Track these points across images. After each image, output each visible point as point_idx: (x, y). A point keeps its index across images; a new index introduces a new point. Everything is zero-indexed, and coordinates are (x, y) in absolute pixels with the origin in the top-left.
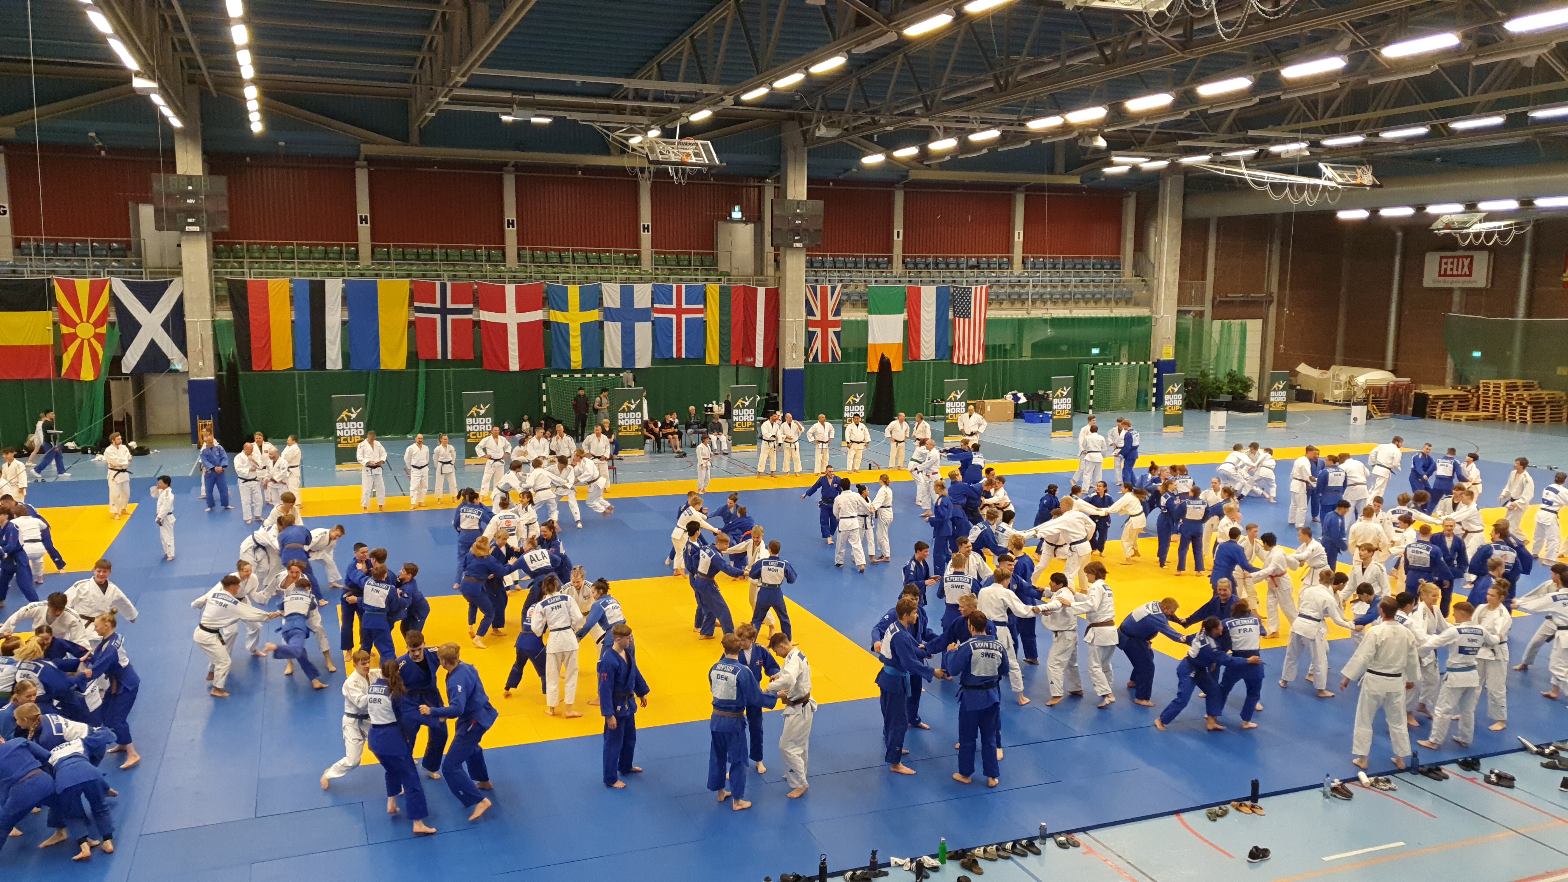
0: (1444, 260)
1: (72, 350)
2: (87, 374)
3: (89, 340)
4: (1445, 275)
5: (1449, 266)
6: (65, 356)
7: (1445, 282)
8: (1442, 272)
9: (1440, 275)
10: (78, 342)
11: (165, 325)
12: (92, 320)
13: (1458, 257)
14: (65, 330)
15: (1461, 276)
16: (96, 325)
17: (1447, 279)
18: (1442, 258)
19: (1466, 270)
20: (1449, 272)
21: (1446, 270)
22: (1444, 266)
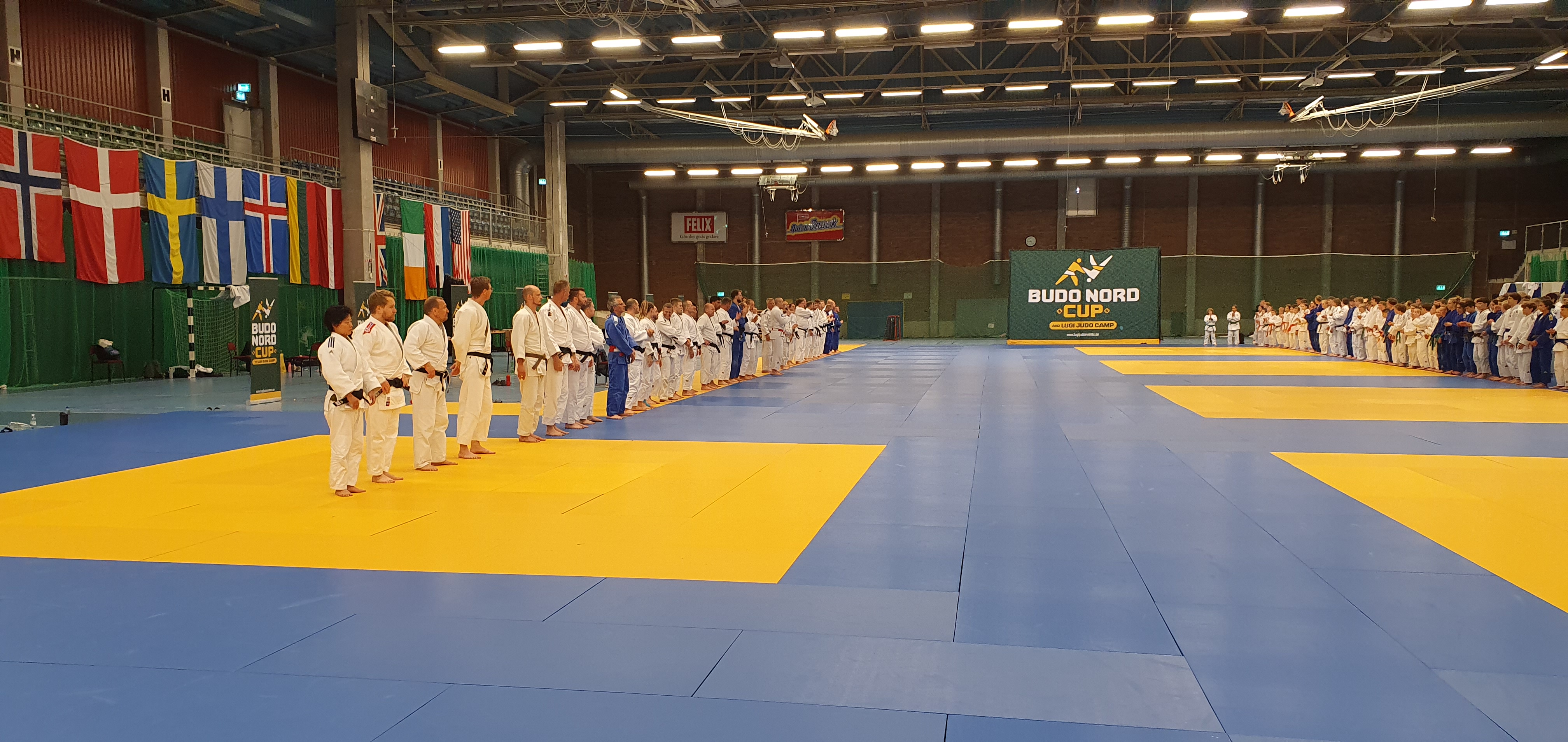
0: (688, 220)
4: (691, 231)
5: (694, 225)
7: (691, 237)
8: (688, 230)
9: (686, 232)
13: (701, 217)
15: (705, 232)
17: (693, 234)
18: (686, 218)
19: (708, 227)
20: (694, 229)
21: (690, 227)
22: (688, 225)
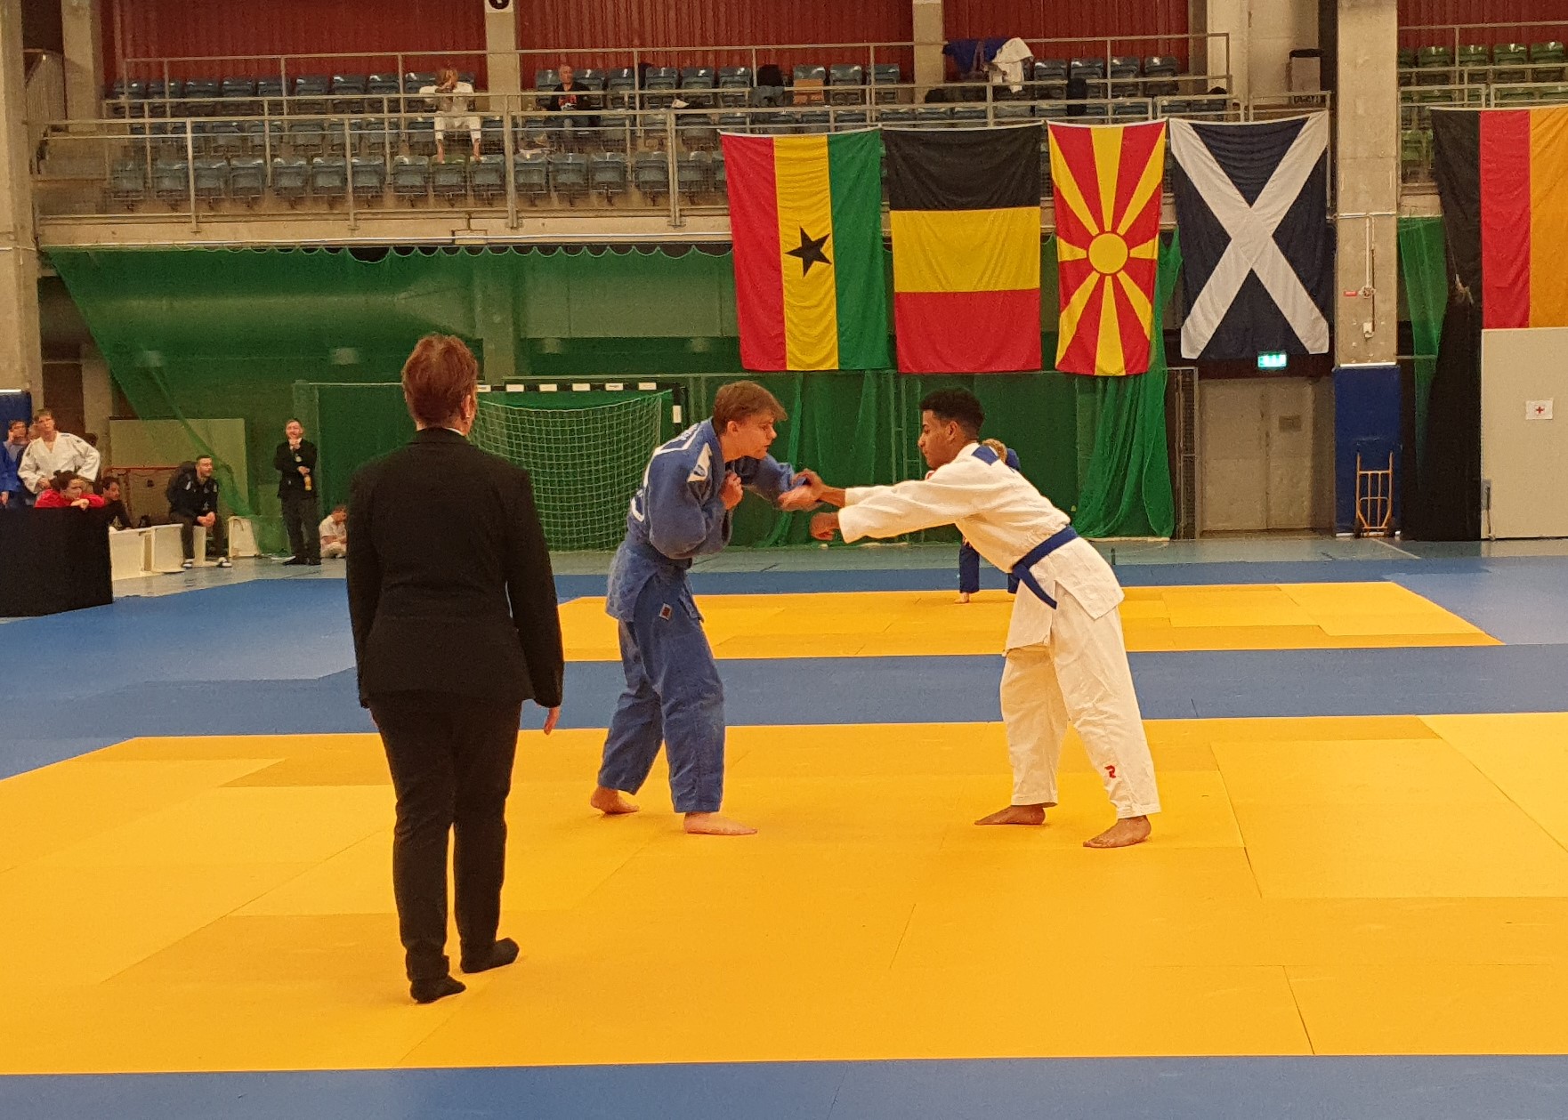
1: (1079, 299)
2: (1110, 360)
3: (1114, 277)
6: (1064, 315)
10: (1092, 280)
11: (1283, 236)
12: (1122, 229)
14: (1067, 252)
16: (1132, 239)
